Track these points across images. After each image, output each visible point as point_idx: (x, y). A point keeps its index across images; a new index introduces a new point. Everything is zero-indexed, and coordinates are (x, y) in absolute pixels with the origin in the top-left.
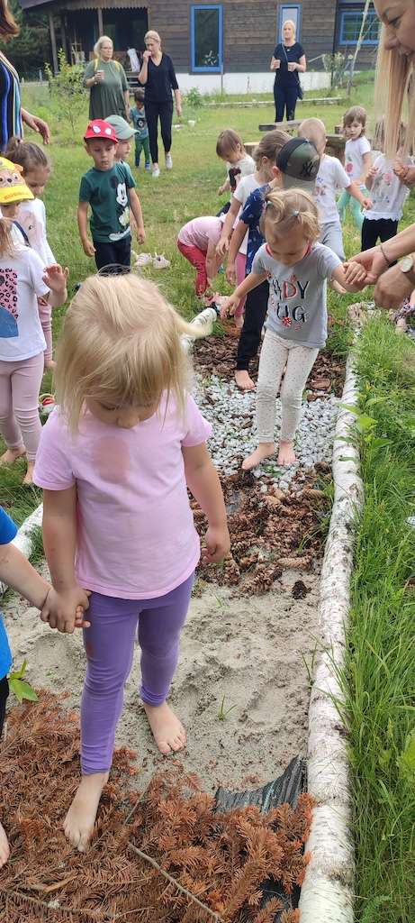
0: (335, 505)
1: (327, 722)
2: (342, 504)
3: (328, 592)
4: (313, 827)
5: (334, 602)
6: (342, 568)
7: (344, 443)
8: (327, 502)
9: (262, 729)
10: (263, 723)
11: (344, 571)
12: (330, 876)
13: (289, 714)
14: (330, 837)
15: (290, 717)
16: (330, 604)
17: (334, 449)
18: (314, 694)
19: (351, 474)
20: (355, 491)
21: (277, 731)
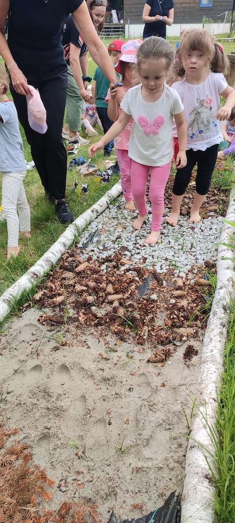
0: (217, 292)
1: (200, 470)
2: (222, 292)
3: (208, 357)
5: (211, 365)
6: (219, 339)
7: (225, 247)
8: (211, 290)
9: (150, 464)
10: (152, 459)
11: (220, 341)
15: (172, 457)
16: (207, 366)
17: (219, 251)
18: (191, 441)
19: (229, 270)
20: (231, 283)
21: (161, 468)
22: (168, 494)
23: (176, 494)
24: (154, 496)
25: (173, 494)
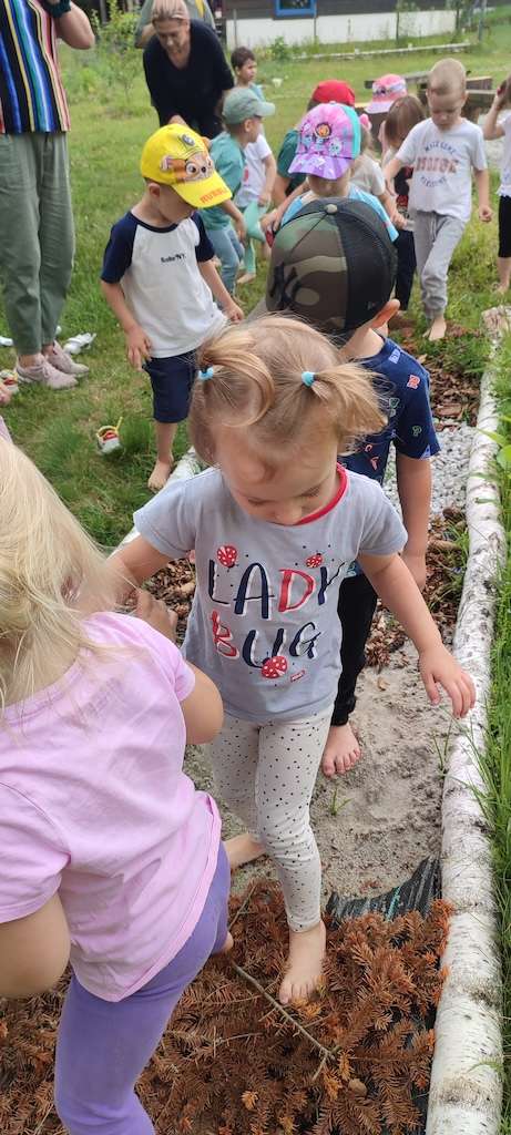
0: (470, 560)
1: (465, 817)
2: (480, 558)
4: (450, 938)
6: (481, 635)
7: (480, 481)
8: (460, 556)
9: (383, 827)
10: (385, 820)
11: (483, 639)
12: (474, 995)
13: (417, 809)
14: (472, 950)
15: (418, 813)
17: (468, 489)
18: (448, 785)
19: (490, 521)
20: (495, 542)
21: (402, 829)
22: (417, 863)
23: (430, 860)
24: (395, 867)
25: (425, 862)
